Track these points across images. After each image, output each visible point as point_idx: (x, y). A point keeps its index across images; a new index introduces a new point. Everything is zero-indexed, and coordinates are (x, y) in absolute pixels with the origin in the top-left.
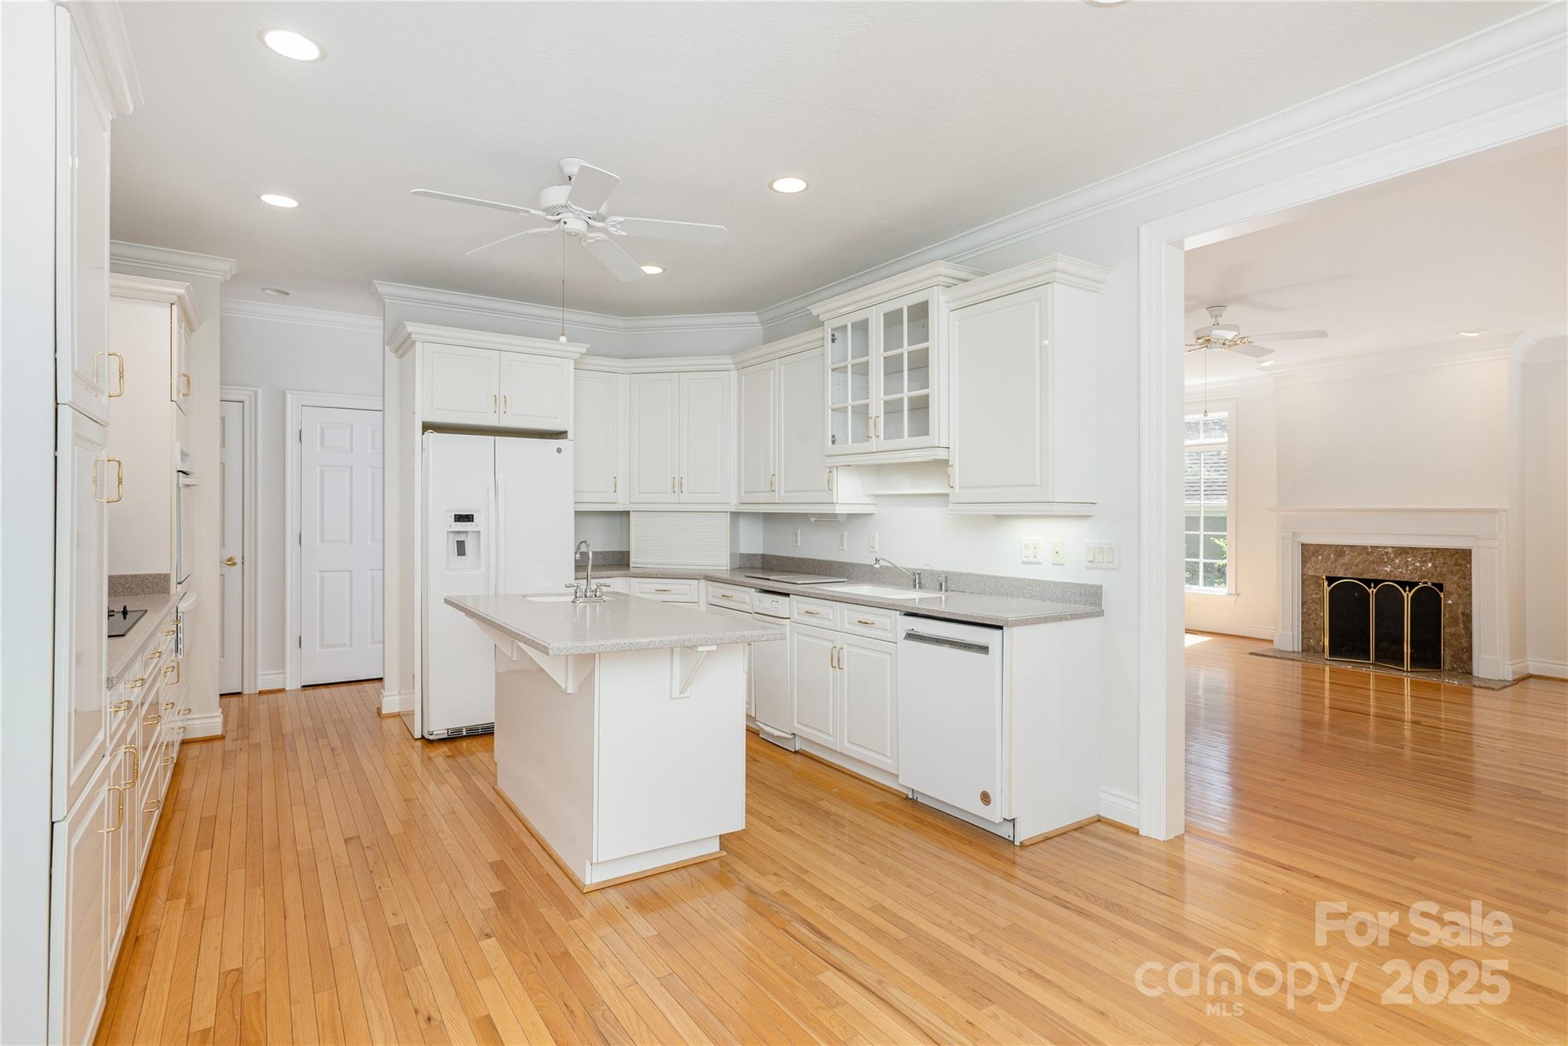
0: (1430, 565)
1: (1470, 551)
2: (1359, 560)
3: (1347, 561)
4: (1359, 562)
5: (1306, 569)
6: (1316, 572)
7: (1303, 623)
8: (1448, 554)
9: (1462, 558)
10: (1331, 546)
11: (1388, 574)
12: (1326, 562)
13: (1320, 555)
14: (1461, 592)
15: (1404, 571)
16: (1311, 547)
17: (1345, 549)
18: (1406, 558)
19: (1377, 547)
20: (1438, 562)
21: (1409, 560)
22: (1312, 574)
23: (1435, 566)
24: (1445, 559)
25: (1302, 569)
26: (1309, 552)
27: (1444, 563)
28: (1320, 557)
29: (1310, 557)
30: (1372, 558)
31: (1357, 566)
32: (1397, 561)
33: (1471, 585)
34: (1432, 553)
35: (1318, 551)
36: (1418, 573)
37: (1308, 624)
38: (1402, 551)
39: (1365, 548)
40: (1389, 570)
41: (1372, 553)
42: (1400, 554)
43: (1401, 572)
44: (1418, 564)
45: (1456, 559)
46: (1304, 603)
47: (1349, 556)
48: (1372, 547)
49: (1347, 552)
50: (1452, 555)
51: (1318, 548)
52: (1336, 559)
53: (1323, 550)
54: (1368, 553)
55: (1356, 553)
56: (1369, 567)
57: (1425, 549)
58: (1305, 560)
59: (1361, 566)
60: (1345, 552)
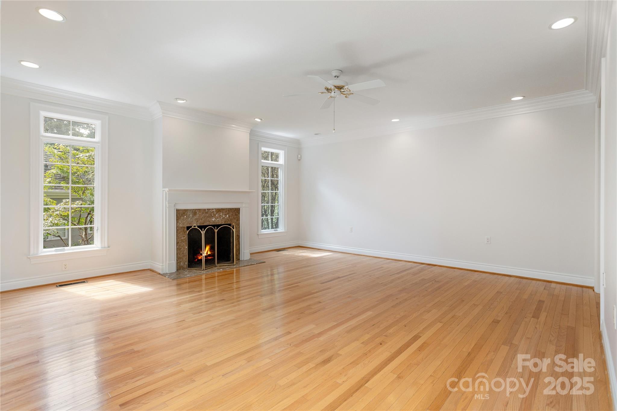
0: (228, 216)
1: (240, 208)
2: (202, 216)
3: (197, 217)
4: (202, 218)
5: (178, 224)
6: (183, 225)
7: (177, 255)
8: (233, 210)
9: (236, 212)
10: (190, 210)
11: (214, 222)
12: (188, 219)
13: (186, 215)
14: (237, 227)
15: (219, 220)
16: (181, 211)
17: (197, 211)
18: (220, 213)
19: (209, 209)
20: (230, 214)
21: (221, 214)
22: (181, 226)
23: (229, 216)
24: (232, 213)
25: (177, 224)
26: (180, 214)
27: (232, 215)
28: (185, 216)
29: (180, 216)
30: (207, 215)
31: (202, 219)
32: (217, 215)
33: (239, 223)
34: (228, 211)
35: (184, 213)
36: (224, 220)
37: (179, 254)
38: (219, 210)
39: (205, 210)
40: (214, 220)
41: (208, 212)
42: (218, 212)
43: (218, 220)
44: (224, 216)
45: (236, 213)
46: (177, 243)
47: (198, 215)
48: (207, 209)
49: (198, 213)
50: (234, 211)
51: (184, 212)
52: (193, 217)
53: (186, 212)
54: (206, 213)
55: (201, 213)
56: (206, 219)
57: (226, 209)
58: (178, 219)
59: (203, 219)
60: (196, 213)
